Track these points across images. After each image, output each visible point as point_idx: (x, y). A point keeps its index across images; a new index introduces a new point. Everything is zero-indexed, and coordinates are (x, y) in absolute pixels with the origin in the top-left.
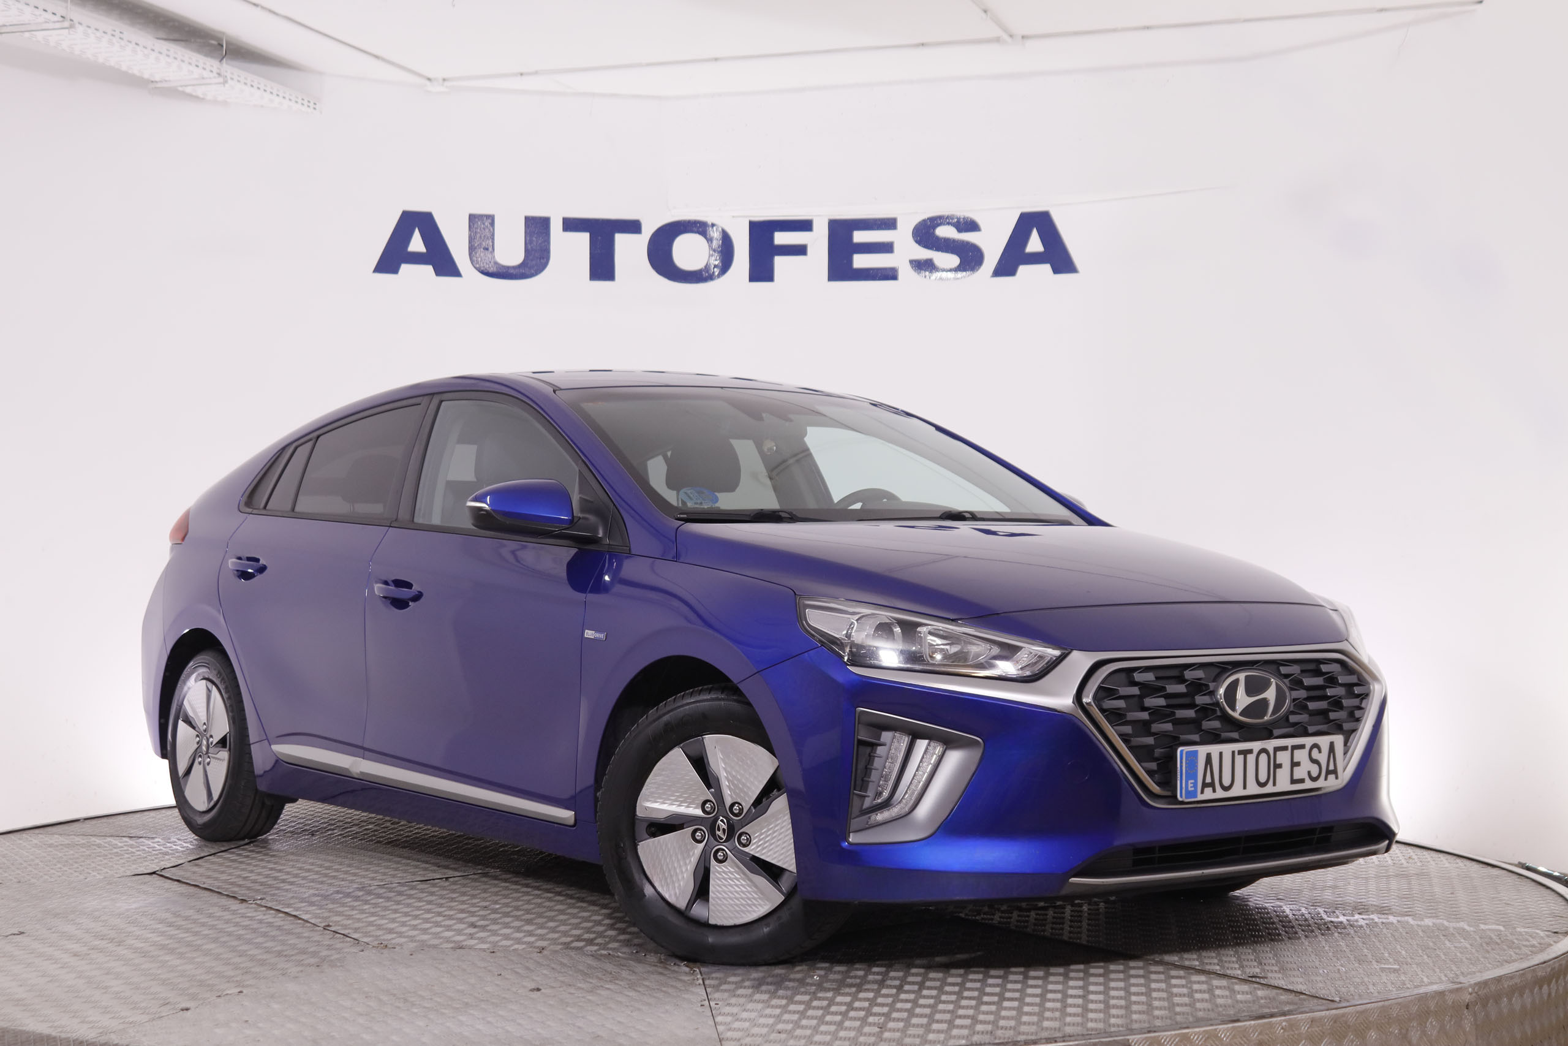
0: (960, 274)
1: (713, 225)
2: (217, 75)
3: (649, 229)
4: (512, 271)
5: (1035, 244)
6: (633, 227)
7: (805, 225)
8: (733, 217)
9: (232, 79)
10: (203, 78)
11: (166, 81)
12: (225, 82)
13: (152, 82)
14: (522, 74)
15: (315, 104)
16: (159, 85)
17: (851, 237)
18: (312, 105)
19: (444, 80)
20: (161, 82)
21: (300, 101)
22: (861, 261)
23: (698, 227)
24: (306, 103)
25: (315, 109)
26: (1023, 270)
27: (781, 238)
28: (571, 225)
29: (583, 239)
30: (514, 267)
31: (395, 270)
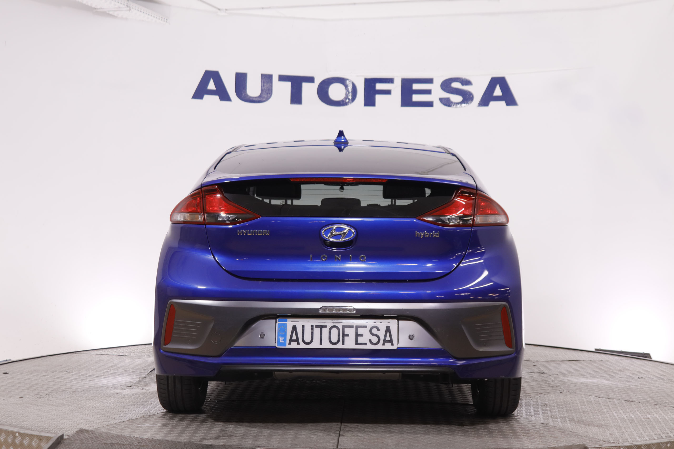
0: (463, 105)
1: (348, 80)
2: (126, 6)
3: (318, 81)
4: (254, 99)
5: (498, 92)
6: (311, 80)
7: (390, 81)
8: (357, 76)
9: (133, 8)
10: (120, 8)
11: (102, 8)
12: (130, 10)
13: (95, 9)
14: (263, 8)
15: (167, 20)
16: (99, 10)
17: (412, 87)
18: (165, 20)
19: (226, 10)
20: (100, 9)
21: (161, 18)
22: (416, 98)
23: (342, 81)
24: (163, 19)
25: (167, 22)
26: (492, 103)
27: (379, 86)
28: (282, 78)
29: (288, 85)
30: (256, 98)
31: (201, 98)
